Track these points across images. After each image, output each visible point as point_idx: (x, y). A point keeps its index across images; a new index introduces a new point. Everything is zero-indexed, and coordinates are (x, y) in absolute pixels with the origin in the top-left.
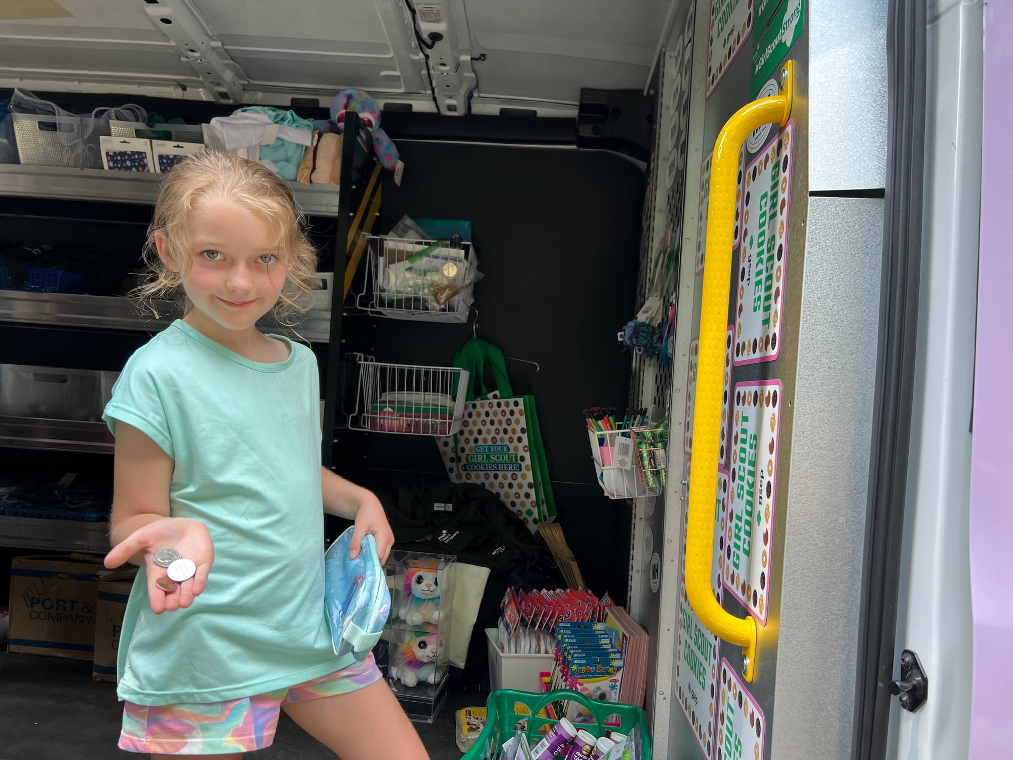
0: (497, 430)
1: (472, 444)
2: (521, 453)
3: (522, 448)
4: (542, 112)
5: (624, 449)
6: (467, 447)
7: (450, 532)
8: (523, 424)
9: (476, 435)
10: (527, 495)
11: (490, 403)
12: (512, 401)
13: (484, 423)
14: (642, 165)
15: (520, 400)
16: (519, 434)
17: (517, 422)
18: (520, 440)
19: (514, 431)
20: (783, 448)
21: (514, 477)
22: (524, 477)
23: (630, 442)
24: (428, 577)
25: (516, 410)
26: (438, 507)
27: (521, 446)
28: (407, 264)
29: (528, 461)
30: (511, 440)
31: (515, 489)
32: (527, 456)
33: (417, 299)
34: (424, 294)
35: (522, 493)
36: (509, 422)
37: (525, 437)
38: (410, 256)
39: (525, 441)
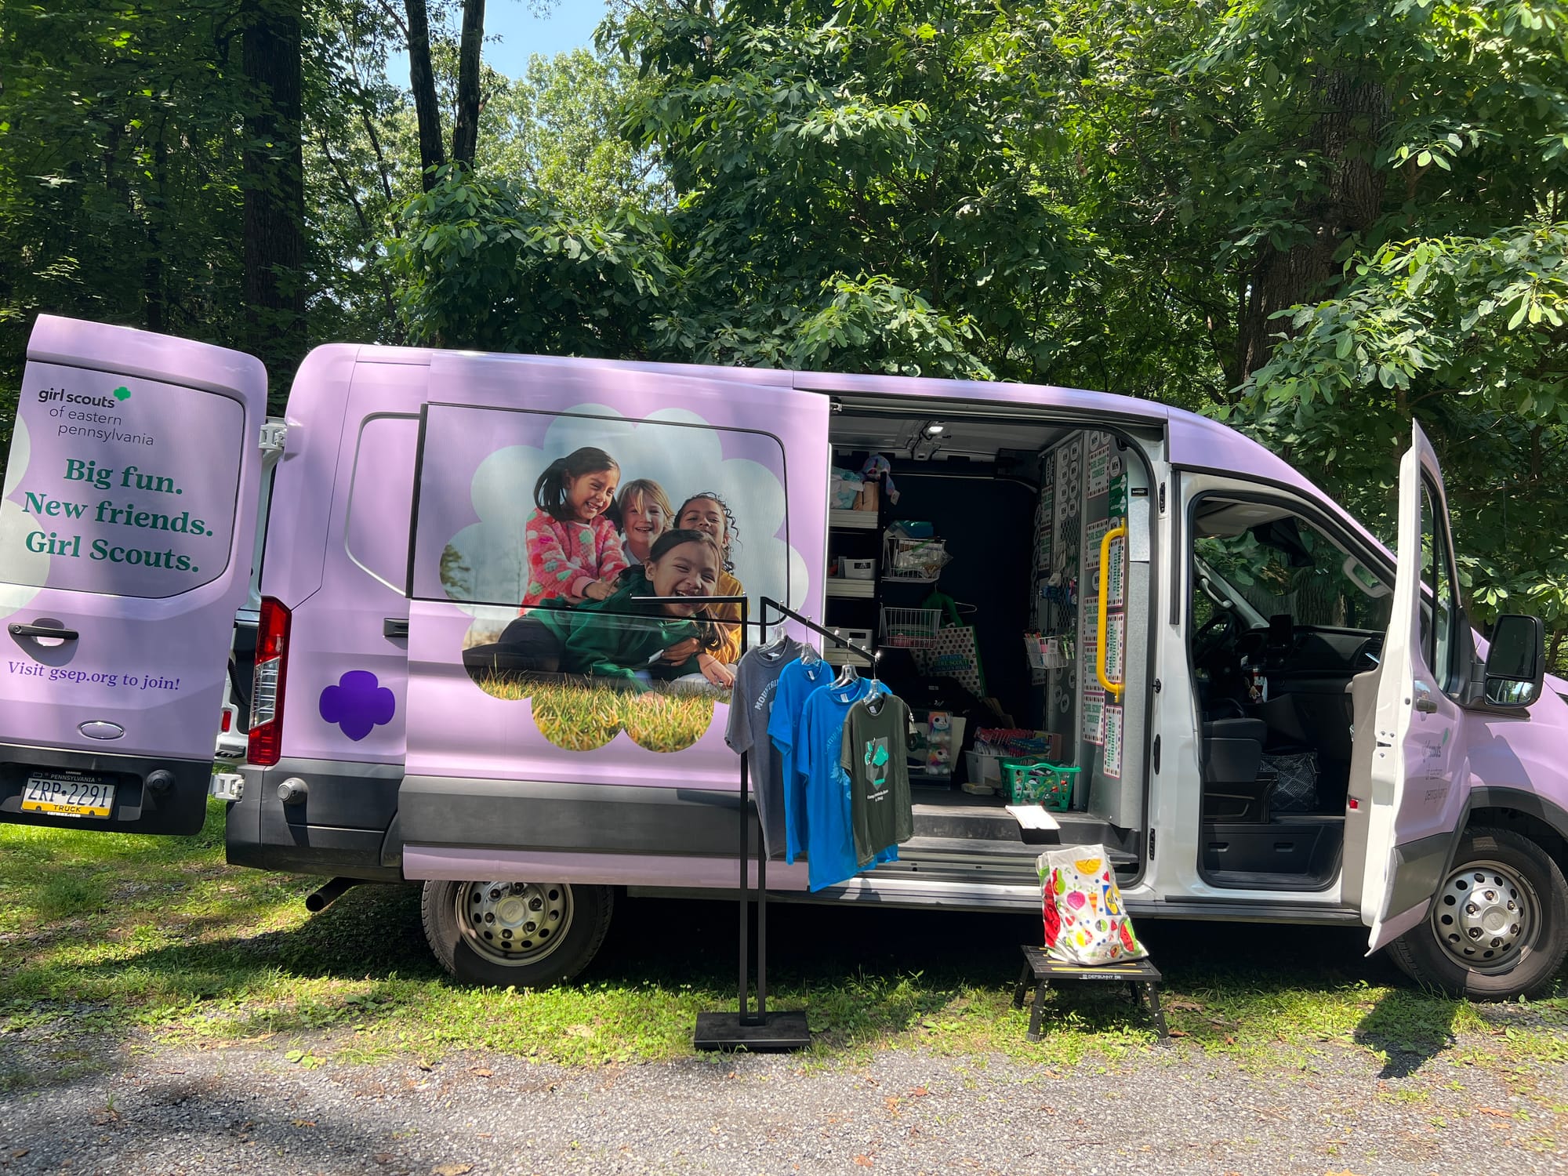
0: (954, 646)
1: (937, 655)
2: (971, 658)
3: (972, 655)
4: (973, 457)
5: (1053, 645)
6: (933, 657)
7: (939, 701)
8: (972, 641)
9: (939, 650)
10: (975, 683)
11: (950, 629)
12: (965, 628)
13: (945, 642)
14: (1034, 490)
15: (971, 628)
16: (969, 647)
17: (969, 640)
18: (970, 651)
19: (966, 646)
20: (1125, 632)
21: (967, 673)
22: (973, 672)
23: (1056, 642)
24: (942, 720)
25: (968, 633)
26: (931, 688)
27: (971, 654)
28: (911, 552)
29: (975, 663)
30: (964, 651)
31: (967, 680)
32: (975, 660)
33: (916, 572)
34: (920, 569)
35: (972, 682)
36: (963, 641)
37: (973, 649)
38: (913, 548)
39: (974, 652)
